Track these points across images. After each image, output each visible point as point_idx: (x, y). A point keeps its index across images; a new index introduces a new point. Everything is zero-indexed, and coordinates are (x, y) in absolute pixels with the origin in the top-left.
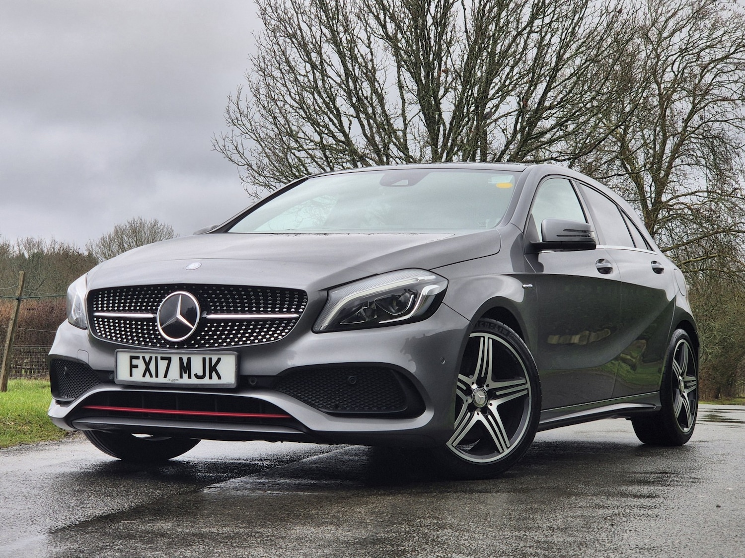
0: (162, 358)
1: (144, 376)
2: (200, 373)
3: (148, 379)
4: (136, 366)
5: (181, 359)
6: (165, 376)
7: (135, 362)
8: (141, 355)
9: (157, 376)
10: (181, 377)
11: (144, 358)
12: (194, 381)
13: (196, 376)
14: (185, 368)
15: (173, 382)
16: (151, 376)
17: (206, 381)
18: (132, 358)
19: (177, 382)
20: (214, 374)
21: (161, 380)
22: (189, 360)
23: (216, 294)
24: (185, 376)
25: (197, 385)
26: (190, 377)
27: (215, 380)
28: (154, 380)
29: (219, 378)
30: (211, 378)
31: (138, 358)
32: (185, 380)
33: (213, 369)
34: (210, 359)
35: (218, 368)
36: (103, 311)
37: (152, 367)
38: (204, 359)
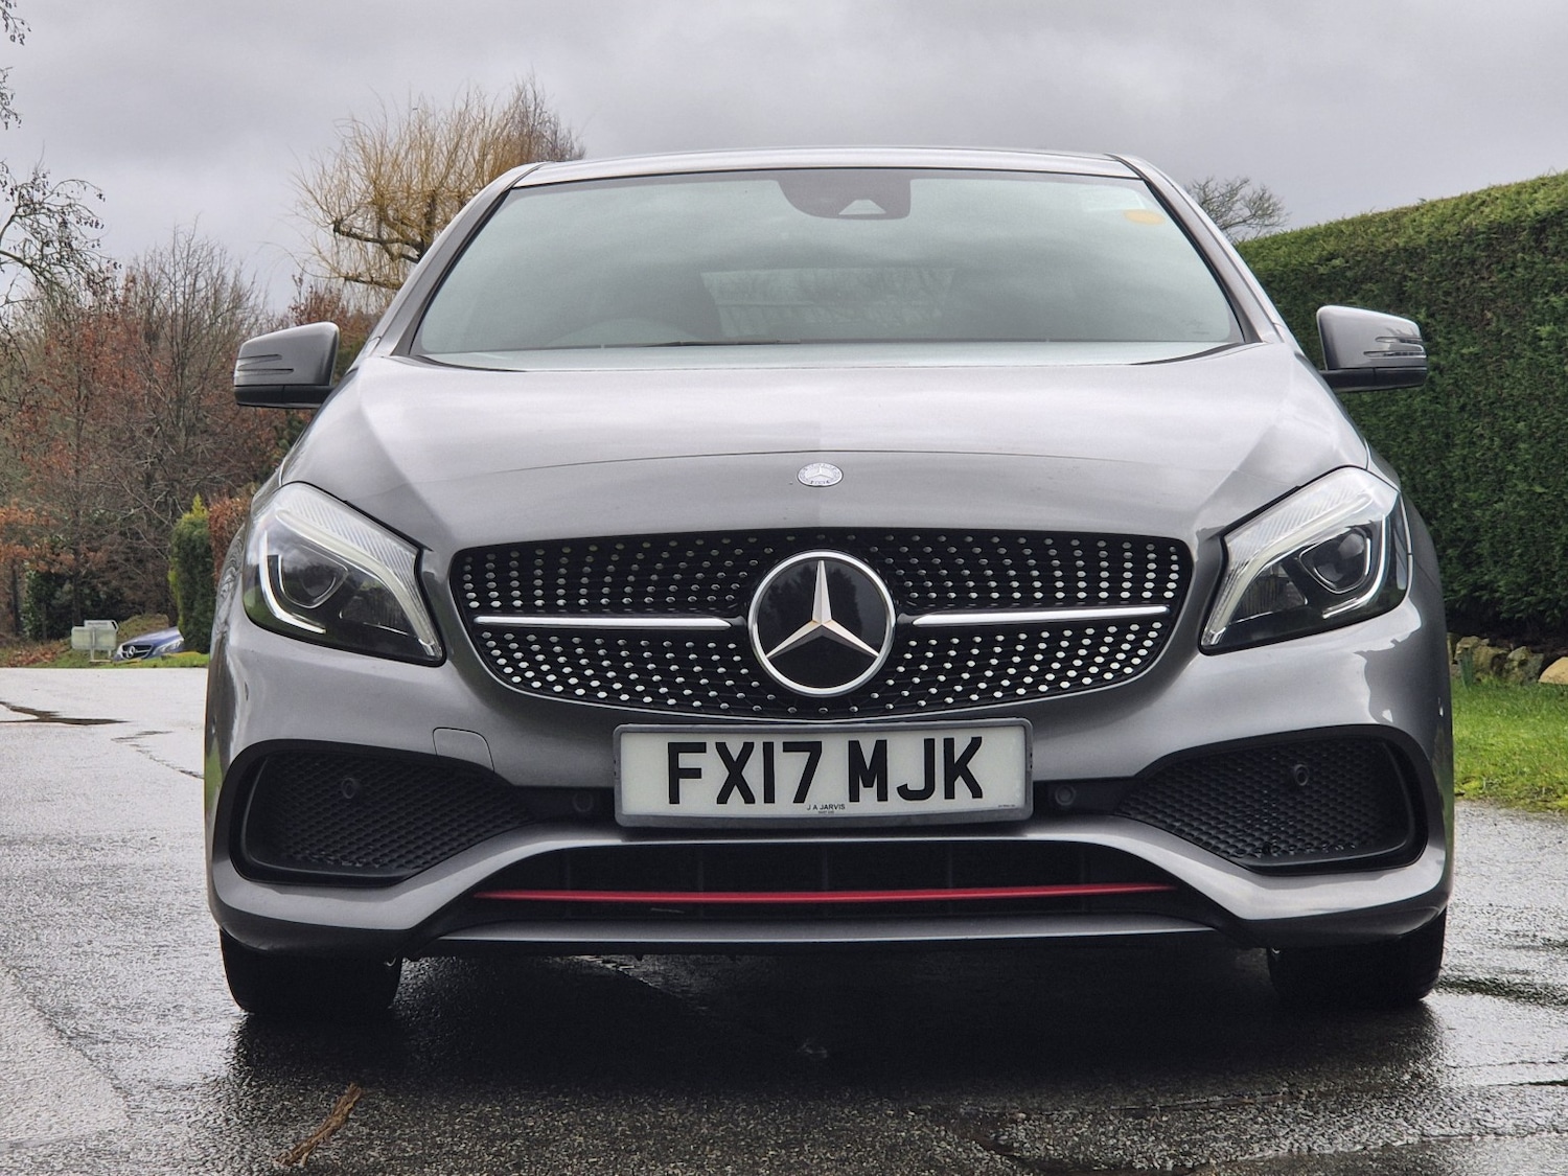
0: (789, 747)
1: (723, 798)
2: (917, 783)
3: (736, 807)
4: (696, 773)
5: (854, 748)
6: (800, 797)
7: (686, 760)
8: (711, 742)
9: (769, 797)
10: (854, 796)
11: (722, 749)
12: (896, 806)
13: (904, 792)
14: (867, 772)
15: (827, 813)
16: (749, 798)
17: (937, 804)
18: (674, 750)
19: (838, 812)
20: (960, 784)
21: (785, 806)
22: (881, 749)
23: (922, 556)
24: (868, 795)
25: (909, 817)
26: (882, 796)
27: (963, 801)
28: (760, 809)
29: (977, 792)
30: (950, 794)
31: (700, 748)
32: (868, 804)
33: (958, 769)
34: (949, 744)
35: (973, 766)
36: (507, 610)
37: (753, 773)
38: (929, 745)
